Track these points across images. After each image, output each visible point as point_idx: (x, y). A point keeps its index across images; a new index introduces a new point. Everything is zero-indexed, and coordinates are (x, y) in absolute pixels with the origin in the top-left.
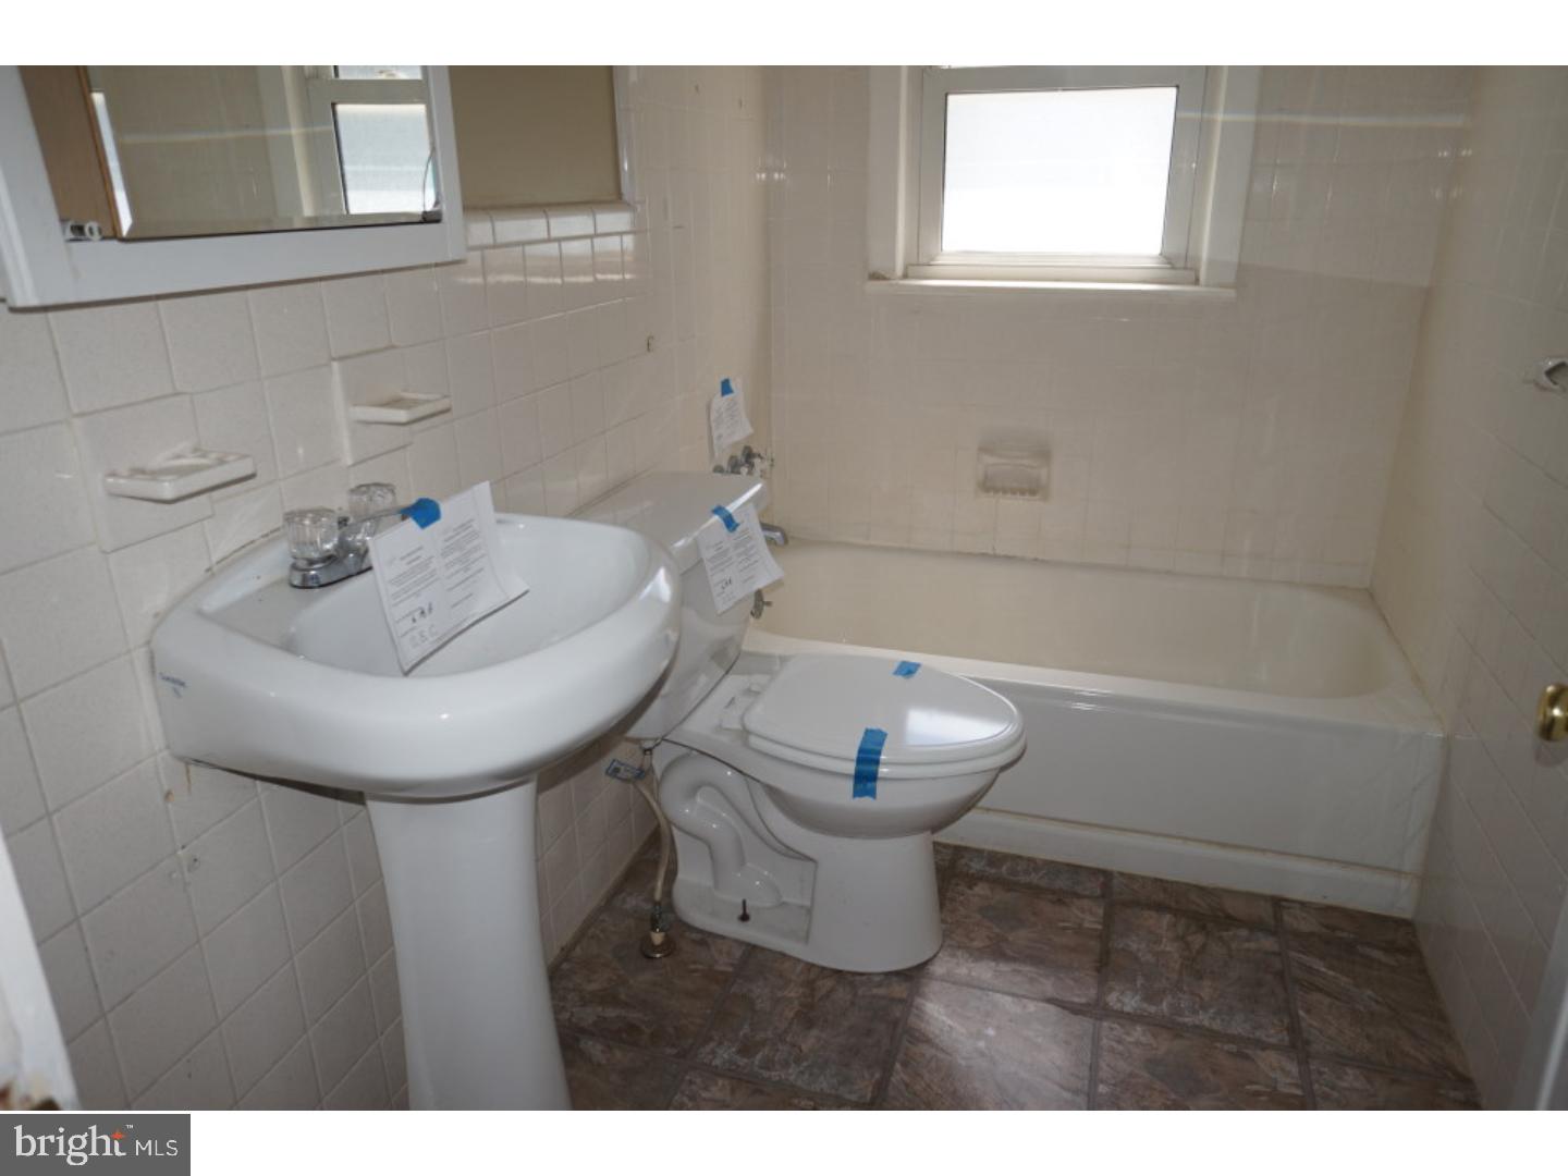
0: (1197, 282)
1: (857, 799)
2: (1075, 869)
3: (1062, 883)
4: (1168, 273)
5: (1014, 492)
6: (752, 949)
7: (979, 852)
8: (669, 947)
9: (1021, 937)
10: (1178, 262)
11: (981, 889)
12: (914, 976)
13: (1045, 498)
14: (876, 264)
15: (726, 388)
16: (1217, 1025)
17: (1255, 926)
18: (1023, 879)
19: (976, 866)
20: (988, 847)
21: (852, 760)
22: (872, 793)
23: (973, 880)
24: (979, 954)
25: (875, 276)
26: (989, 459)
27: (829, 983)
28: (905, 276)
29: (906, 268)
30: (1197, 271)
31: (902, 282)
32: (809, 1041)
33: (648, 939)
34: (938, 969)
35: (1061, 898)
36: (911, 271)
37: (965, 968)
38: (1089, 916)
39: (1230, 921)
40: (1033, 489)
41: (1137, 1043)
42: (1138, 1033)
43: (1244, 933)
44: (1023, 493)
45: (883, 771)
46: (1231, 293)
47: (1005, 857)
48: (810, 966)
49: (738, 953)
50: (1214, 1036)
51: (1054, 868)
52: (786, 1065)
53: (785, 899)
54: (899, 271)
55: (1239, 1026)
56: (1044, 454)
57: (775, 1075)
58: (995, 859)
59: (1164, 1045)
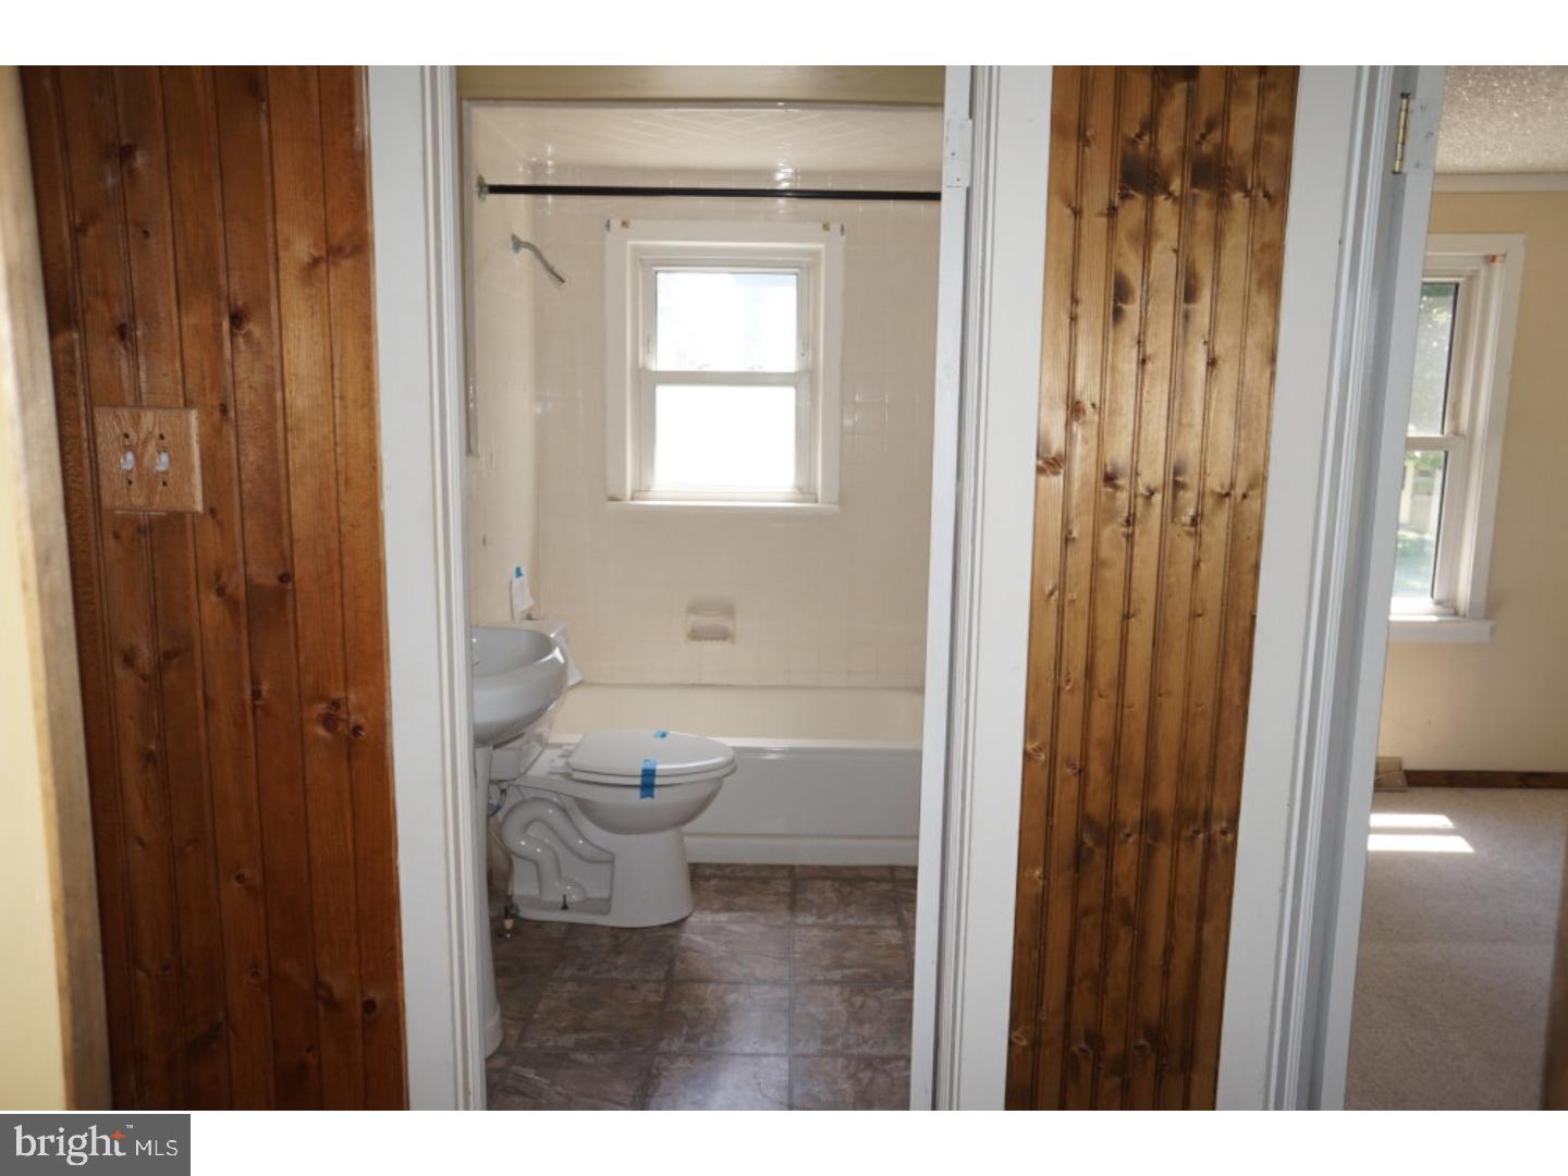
0: (816, 501)
1: (644, 800)
2: (772, 867)
3: (764, 874)
4: (800, 496)
5: (712, 639)
6: (572, 926)
7: (709, 865)
8: (515, 931)
9: (742, 900)
10: (805, 490)
11: (713, 882)
12: (679, 924)
13: (733, 642)
14: (613, 491)
15: (519, 574)
16: (859, 923)
17: (880, 880)
18: (740, 875)
19: (709, 872)
20: (716, 861)
21: (637, 776)
22: (652, 796)
23: (708, 879)
24: (718, 911)
25: (613, 499)
26: (694, 618)
27: (627, 934)
28: (633, 499)
29: (634, 492)
30: (816, 494)
31: (632, 503)
32: (621, 960)
33: (503, 926)
34: (694, 920)
35: (765, 881)
36: (637, 495)
37: (708, 918)
38: (784, 887)
39: (866, 880)
40: (724, 636)
41: (815, 936)
42: (815, 931)
43: (873, 884)
44: (718, 639)
45: (657, 781)
46: (836, 508)
47: (728, 866)
48: (613, 928)
49: (563, 928)
50: (857, 927)
51: (759, 867)
52: (609, 971)
53: (590, 896)
54: (629, 494)
55: (871, 922)
56: (729, 611)
57: (604, 976)
58: (720, 867)
59: (829, 935)
